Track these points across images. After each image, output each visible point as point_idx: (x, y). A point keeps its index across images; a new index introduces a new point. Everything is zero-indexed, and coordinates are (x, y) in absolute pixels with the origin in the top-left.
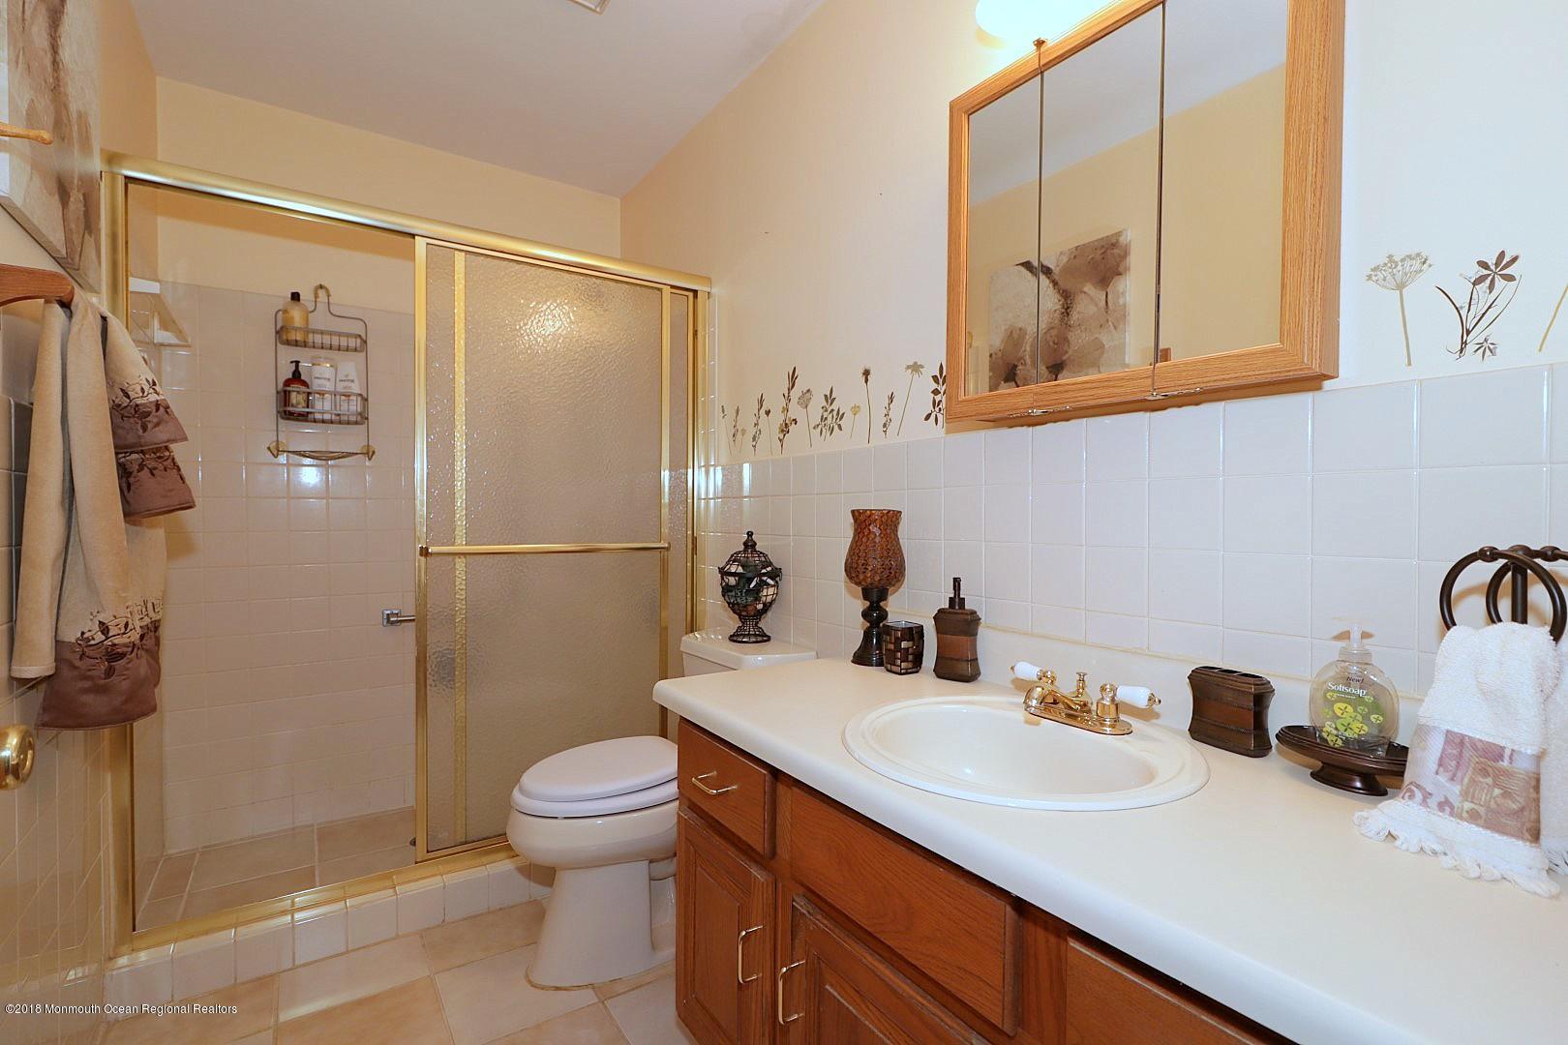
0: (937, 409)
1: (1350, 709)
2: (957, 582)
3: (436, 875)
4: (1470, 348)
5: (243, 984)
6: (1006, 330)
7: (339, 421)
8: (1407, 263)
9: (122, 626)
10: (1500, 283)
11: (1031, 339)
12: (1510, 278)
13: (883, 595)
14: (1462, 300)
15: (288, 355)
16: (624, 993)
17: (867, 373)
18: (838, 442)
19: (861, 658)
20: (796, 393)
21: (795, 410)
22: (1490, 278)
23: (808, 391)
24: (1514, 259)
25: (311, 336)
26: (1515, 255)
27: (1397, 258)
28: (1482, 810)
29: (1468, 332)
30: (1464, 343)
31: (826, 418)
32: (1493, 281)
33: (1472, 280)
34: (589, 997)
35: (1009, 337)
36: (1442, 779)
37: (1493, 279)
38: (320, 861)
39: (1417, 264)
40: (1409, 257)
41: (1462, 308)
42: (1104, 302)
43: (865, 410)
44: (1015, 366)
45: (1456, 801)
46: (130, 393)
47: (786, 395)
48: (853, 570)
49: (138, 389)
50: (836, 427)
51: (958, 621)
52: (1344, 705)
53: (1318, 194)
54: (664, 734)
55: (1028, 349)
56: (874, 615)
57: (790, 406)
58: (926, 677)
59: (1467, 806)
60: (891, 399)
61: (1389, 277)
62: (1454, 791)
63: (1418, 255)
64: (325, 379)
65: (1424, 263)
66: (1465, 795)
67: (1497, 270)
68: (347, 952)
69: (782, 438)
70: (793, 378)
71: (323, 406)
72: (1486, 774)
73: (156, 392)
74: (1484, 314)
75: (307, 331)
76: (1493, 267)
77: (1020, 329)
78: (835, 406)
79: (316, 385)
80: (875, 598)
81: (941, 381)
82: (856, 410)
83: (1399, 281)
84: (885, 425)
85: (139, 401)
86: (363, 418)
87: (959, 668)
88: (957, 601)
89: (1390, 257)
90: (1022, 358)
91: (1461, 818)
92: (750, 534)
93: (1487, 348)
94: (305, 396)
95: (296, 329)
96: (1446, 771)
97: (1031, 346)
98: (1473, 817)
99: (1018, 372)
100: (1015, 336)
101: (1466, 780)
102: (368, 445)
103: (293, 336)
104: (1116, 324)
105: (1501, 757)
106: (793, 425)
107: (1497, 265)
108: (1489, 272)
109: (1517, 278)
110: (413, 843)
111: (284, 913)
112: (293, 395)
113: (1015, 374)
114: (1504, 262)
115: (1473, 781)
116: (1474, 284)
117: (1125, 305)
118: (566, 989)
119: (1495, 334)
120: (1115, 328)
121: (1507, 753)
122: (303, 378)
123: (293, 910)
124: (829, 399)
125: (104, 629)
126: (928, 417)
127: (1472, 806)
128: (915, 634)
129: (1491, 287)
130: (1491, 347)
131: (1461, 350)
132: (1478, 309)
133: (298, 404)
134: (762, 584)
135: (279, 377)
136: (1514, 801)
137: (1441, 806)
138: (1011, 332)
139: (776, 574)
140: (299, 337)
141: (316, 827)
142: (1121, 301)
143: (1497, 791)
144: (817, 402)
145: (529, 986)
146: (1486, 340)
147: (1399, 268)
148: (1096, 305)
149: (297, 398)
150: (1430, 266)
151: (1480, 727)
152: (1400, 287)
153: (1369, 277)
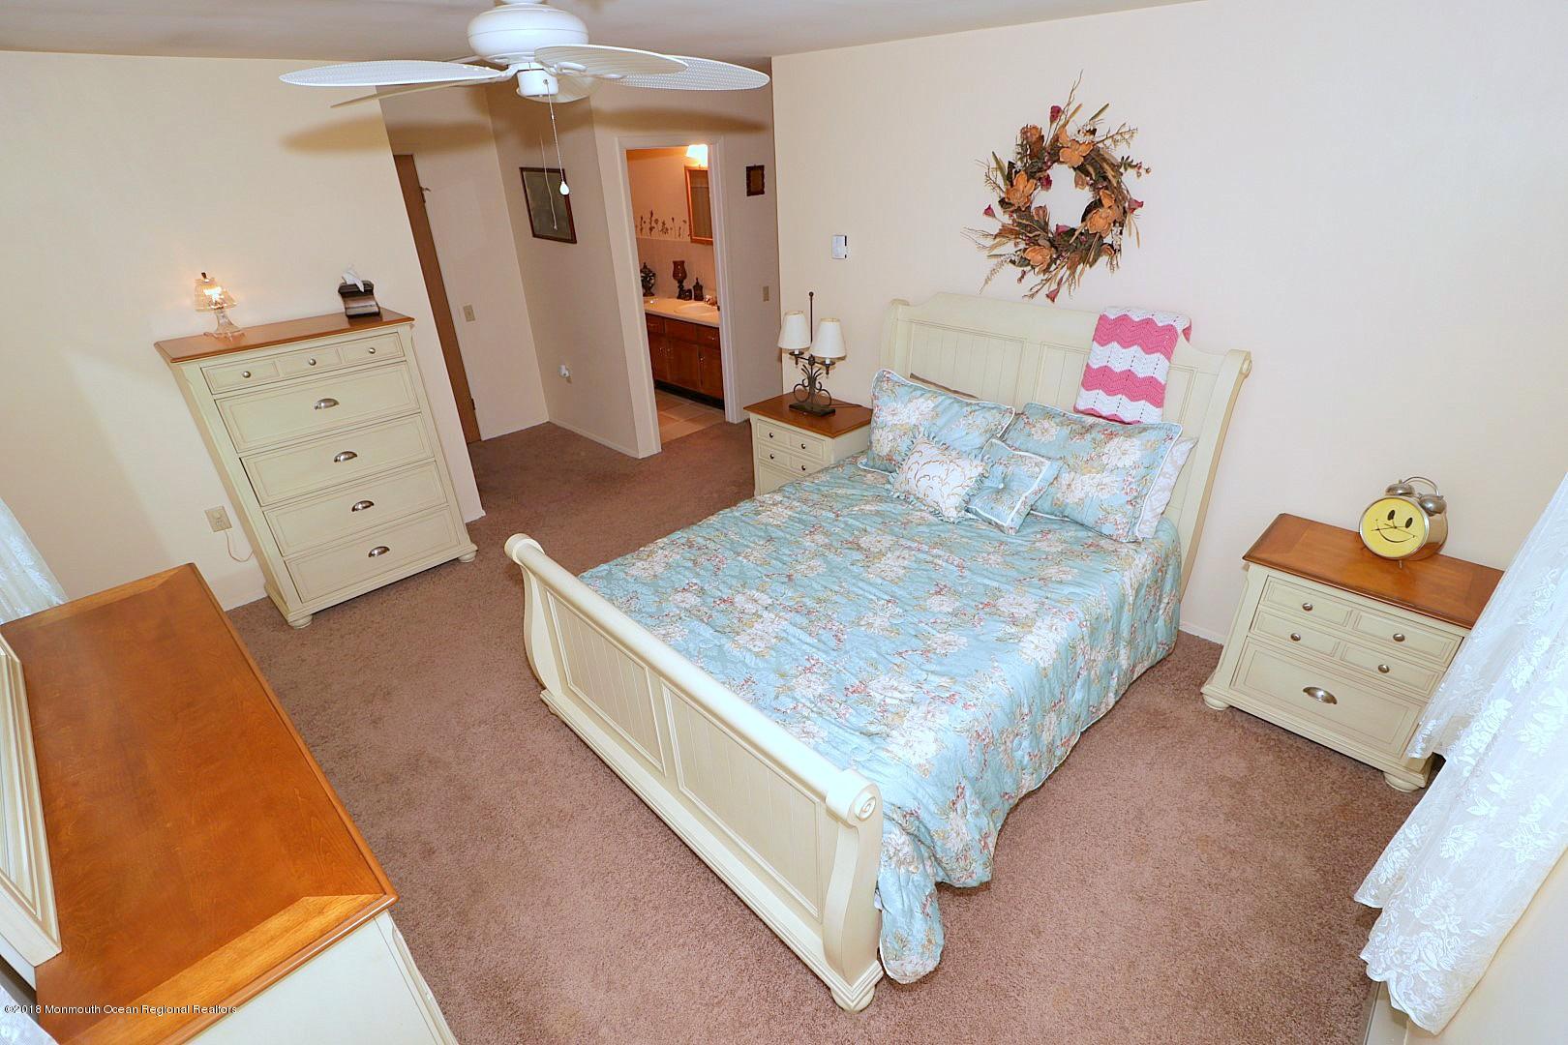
2: (697, 278)
13: (682, 282)
17: (671, 219)
18: (667, 237)
19: (679, 297)
20: (653, 219)
21: (653, 224)
23: (657, 219)
31: (663, 230)
43: (673, 230)
47: (651, 219)
48: (675, 276)
50: (666, 233)
51: (698, 287)
56: (681, 287)
57: (652, 222)
58: (692, 301)
69: (650, 232)
70: (652, 214)
78: (664, 226)
80: (680, 282)
82: (671, 229)
84: (679, 237)
87: (699, 298)
88: (697, 283)
92: (645, 263)
106: (653, 229)
124: (664, 223)
128: (690, 291)
134: (651, 279)
139: (654, 275)
144: (660, 224)
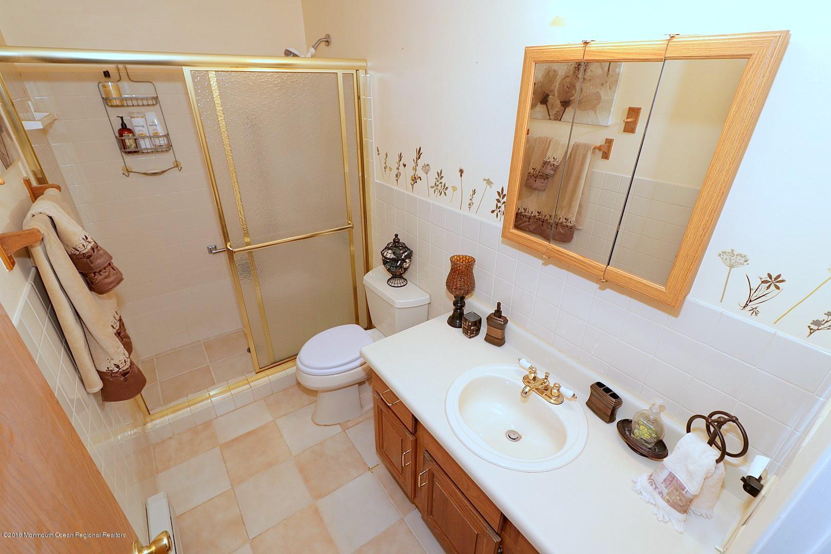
0: (498, 210)
1: (646, 429)
2: (499, 304)
3: (265, 377)
4: (748, 308)
5: (199, 425)
6: (546, 69)
7: (156, 150)
8: (739, 257)
9: (124, 363)
10: (773, 287)
11: (559, 80)
12: (778, 288)
13: (464, 296)
14: (754, 287)
15: (115, 113)
16: (353, 426)
17: (461, 171)
18: (443, 202)
19: (451, 322)
20: (421, 163)
21: (420, 173)
22: (770, 283)
23: (428, 165)
24: (783, 281)
25: (125, 102)
26: (784, 279)
27: (735, 253)
28: (671, 501)
29: (750, 301)
30: (747, 305)
31: (438, 186)
32: (770, 285)
33: (762, 280)
34: (338, 429)
35: (547, 74)
36: (663, 486)
37: (771, 284)
38: (210, 362)
39: (742, 260)
40: (741, 255)
41: (753, 290)
42: (607, 68)
43: (459, 190)
44: (548, 95)
45: (665, 494)
46: (78, 249)
47: (415, 161)
49: (82, 246)
50: (443, 193)
51: (498, 318)
52: (644, 427)
53: (705, 231)
54: (357, 323)
55: (557, 86)
56: (459, 303)
57: (417, 168)
58: (481, 340)
59: (667, 497)
60: (474, 192)
61: (728, 260)
62: (665, 491)
63: (745, 256)
64: (141, 126)
65: (746, 261)
66: (668, 494)
67: (774, 281)
68: (236, 409)
69: (413, 183)
70: (419, 153)
71: (145, 144)
72: (677, 491)
73: (90, 243)
74: (760, 297)
75: (122, 99)
76: (773, 279)
77: (554, 71)
78: (442, 180)
79: (137, 131)
81: (502, 196)
82: (454, 189)
83: (732, 263)
84: (470, 204)
85: (84, 252)
86: (169, 146)
87: (497, 340)
89: (733, 250)
90: (552, 91)
91: (664, 500)
92: (396, 236)
93: (755, 311)
94: (134, 140)
95: (115, 99)
96: (665, 484)
97: (559, 84)
98: (668, 501)
99: (549, 99)
100: (551, 74)
101: (670, 490)
102: (176, 161)
103: (115, 103)
104: (611, 86)
105: (684, 490)
106: (419, 180)
107: (775, 279)
108: (770, 280)
109: (781, 289)
110: (249, 350)
111: (207, 399)
112: (127, 141)
113: (547, 100)
114: (778, 280)
115: (672, 491)
116: (762, 282)
117: (619, 74)
118: (329, 426)
119: (761, 307)
120: (610, 88)
121: (686, 490)
122: (128, 127)
123: (210, 397)
124: (440, 175)
125: (118, 367)
126: (493, 212)
127: (668, 498)
128: (478, 319)
129: (768, 287)
130: (757, 312)
131: (744, 307)
132: (759, 293)
133: (131, 145)
135: (114, 130)
136: (682, 503)
137: (660, 493)
138: (549, 72)
139: (409, 255)
140: (118, 103)
141: (202, 342)
142: (617, 70)
143: (678, 498)
144: (433, 176)
145: (314, 425)
146: (756, 308)
147: (734, 258)
148: (603, 69)
149: (129, 142)
150: (748, 264)
151: (682, 477)
152: (731, 267)
153: (720, 255)
